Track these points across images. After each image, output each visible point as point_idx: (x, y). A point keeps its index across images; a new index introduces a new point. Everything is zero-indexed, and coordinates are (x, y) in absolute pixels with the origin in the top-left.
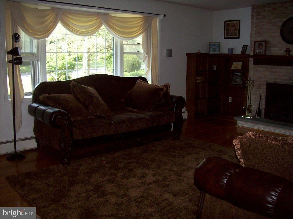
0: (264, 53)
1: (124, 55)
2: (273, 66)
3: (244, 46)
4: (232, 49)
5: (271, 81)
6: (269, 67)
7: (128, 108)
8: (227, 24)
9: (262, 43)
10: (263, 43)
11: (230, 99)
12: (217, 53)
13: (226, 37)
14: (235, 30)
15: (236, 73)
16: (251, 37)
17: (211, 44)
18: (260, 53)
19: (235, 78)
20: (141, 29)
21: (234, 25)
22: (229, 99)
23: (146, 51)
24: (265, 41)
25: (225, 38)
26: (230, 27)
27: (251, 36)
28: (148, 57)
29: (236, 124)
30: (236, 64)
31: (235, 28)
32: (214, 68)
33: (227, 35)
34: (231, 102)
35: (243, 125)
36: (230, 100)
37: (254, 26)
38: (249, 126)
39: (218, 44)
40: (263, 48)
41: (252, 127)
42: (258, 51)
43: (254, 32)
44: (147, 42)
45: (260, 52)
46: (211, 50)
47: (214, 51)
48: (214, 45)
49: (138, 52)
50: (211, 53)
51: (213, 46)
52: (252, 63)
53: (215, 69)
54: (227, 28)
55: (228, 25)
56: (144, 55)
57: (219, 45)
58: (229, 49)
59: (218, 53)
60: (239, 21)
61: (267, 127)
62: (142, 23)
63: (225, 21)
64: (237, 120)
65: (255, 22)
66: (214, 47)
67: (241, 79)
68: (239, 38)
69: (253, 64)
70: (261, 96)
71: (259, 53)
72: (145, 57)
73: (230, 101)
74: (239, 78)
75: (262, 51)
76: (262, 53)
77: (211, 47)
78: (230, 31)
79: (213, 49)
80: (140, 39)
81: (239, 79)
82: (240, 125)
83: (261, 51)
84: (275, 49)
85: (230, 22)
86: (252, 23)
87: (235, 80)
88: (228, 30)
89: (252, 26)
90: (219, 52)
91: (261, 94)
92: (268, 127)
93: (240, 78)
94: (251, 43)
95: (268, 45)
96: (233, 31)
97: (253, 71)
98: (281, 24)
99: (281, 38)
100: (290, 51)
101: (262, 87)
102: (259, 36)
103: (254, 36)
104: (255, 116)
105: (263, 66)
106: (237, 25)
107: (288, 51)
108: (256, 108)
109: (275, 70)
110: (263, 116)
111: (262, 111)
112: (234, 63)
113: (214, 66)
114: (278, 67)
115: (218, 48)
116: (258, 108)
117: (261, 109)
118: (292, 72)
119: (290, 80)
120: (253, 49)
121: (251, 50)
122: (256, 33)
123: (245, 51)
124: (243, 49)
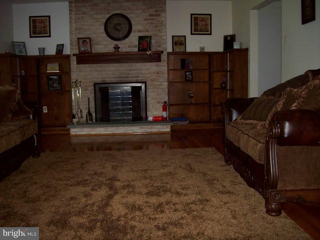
0: (90, 51)
2: (99, 65)
3: (58, 45)
4: (44, 49)
5: (98, 80)
6: (95, 65)
9: (86, 40)
10: (88, 40)
11: (45, 108)
12: (24, 54)
13: (32, 35)
15: (52, 77)
17: (15, 43)
18: (86, 51)
19: (51, 83)
22: (44, 110)
25: (31, 37)
26: (37, 24)
27: (71, 33)
29: (69, 132)
30: (51, 66)
33: (34, 33)
34: (46, 112)
35: (78, 133)
37: (73, 21)
38: (86, 133)
39: (23, 44)
40: (88, 45)
41: (90, 133)
43: (74, 29)
45: (85, 50)
46: (17, 51)
47: (21, 52)
51: (18, 47)
52: (75, 63)
53: (24, 74)
54: (33, 25)
55: (34, 21)
57: (25, 45)
58: (39, 49)
60: (49, 17)
61: (107, 129)
63: (30, 17)
64: (70, 129)
65: (74, 17)
67: (59, 83)
68: (50, 36)
69: (77, 64)
70: (89, 98)
71: (84, 51)
74: (56, 83)
76: (88, 50)
78: (37, 28)
79: (19, 50)
82: (74, 133)
84: (99, 46)
85: (37, 18)
86: (70, 18)
88: (35, 27)
89: (71, 22)
90: (26, 53)
91: (88, 96)
94: (71, 41)
95: (92, 43)
96: (41, 28)
97: (76, 72)
98: (104, 20)
99: (105, 35)
100: (119, 47)
101: (90, 89)
102: (80, 33)
103: (74, 32)
104: (86, 121)
105: (88, 65)
106: (47, 21)
107: (117, 48)
108: (85, 113)
109: (102, 69)
110: (94, 120)
111: (93, 115)
112: (49, 65)
113: (23, 70)
114: (104, 65)
115: (24, 49)
116: (87, 112)
117: (91, 112)
118: (121, 69)
119: (119, 77)
120: (74, 47)
121: (71, 49)
122: (76, 29)
123: (60, 51)
124: (58, 48)
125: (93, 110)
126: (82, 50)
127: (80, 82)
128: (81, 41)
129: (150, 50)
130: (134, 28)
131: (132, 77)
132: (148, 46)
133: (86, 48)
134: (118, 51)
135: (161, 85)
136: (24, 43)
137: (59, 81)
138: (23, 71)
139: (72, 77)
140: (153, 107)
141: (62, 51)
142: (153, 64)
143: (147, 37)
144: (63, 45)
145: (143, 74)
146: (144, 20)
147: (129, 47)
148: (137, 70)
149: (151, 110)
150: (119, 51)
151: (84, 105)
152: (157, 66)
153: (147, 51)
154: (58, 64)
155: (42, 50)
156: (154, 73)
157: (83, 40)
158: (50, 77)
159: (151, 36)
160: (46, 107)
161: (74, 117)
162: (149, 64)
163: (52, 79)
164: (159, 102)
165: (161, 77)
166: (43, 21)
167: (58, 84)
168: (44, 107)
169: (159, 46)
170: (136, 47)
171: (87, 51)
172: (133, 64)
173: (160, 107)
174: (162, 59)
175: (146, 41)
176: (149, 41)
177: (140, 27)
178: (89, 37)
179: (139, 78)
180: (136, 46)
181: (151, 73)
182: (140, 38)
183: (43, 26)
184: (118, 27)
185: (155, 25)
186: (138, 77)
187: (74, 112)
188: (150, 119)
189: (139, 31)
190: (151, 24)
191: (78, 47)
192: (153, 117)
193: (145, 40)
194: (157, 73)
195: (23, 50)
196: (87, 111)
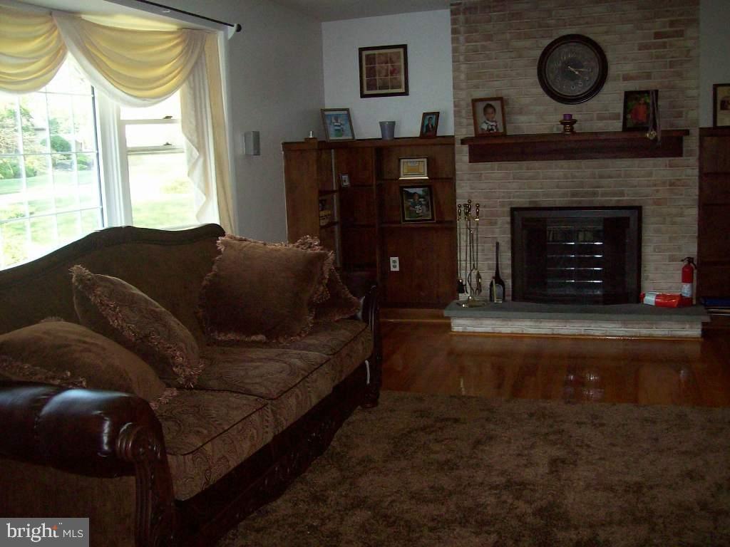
1: (131, 159)
2: (525, 164)
3: (425, 114)
4: (393, 124)
5: (522, 201)
6: (514, 165)
7: (222, 337)
8: (367, 56)
9: (492, 103)
10: (497, 104)
11: (394, 262)
13: (366, 92)
14: (394, 72)
15: (412, 191)
16: (454, 88)
17: (326, 113)
18: (492, 129)
19: (409, 204)
20: (179, 73)
21: (389, 60)
22: (392, 264)
23: (196, 140)
24: (501, 99)
25: (363, 96)
26: (377, 65)
27: (456, 87)
28: (201, 160)
29: (449, 326)
30: (409, 164)
31: (393, 66)
32: (345, 181)
33: (370, 88)
34: (397, 269)
35: (470, 329)
36: (395, 264)
37: (462, 58)
38: (489, 329)
39: (346, 112)
40: (498, 117)
41: (497, 330)
42: (485, 127)
43: (463, 77)
44: (196, 111)
45: (490, 127)
46: (332, 130)
47: (340, 132)
48: (336, 118)
49: (168, 144)
50: (333, 138)
51: (334, 121)
52: (466, 158)
53: (347, 183)
54: (367, 68)
55: (370, 60)
56: (191, 155)
57: (349, 115)
58: (382, 124)
59: (351, 138)
60: (405, 47)
61: (541, 322)
62: (179, 49)
63: (361, 50)
64: (449, 318)
65: (462, 48)
66: (337, 122)
67: (427, 206)
68: (406, 93)
69: (470, 162)
70: (498, 244)
71: (489, 130)
72: (193, 161)
73: (395, 267)
74: (420, 203)
75: (496, 126)
76: (497, 130)
77: (328, 122)
78: (377, 74)
79: (337, 128)
80: (174, 104)
81: (421, 205)
82: (460, 329)
83: (494, 124)
85: (376, 52)
86: (455, 50)
87: (411, 208)
88: (371, 73)
89: (455, 60)
90: (353, 135)
91: (496, 238)
92: (542, 324)
93: (423, 203)
94: (455, 106)
95: (507, 109)
96: (387, 75)
97: (469, 180)
98: (538, 53)
99: (541, 90)
100: (575, 121)
101: (500, 221)
102: (477, 87)
103: (463, 85)
104: (488, 298)
105: (496, 164)
106: (399, 57)
107: (569, 122)
108: (487, 278)
109: (530, 173)
110: (508, 296)
111: (506, 284)
112: (404, 162)
113: (344, 174)
114: (536, 164)
115: (348, 125)
116: (493, 278)
117: (502, 278)
118: (577, 174)
119: (574, 195)
120: (464, 121)
121: (458, 124)
122: (468, 78)
123: (431, 129)
124: (426, 123)
125: (506, 271)
126: (482, 129)
127: (478, 206)
128: (481, 106)
129: (655, 127)
130: (613, 70)
131: (604, 195)
132: (648, 116)
133: (492, 124)
134: (572, 130)
135: (681, 215)
136: (347, 110)
137: (428, 198)
138: (345, 177)
139: (459, 191)
140: (656, 269)
141: (435, 128)
142: (660, 161)
143: (647, 92)
144: (437, 114)
145: (636, 186)
146: (640, 49)
147: (601, 118)
148: (619, 176)
149: (651, 276)
150: (574, 130)
151: (487, 259)
152: (670, 167)
153: (646, 130)
154: (425, 160)
155: (389, 127)
156: (664, 183)
157: (484, 104)
158: (406, 189)
159: (657, 91)
160: (396, 259)
161: (461, 289)
162: (651, 161)
163: (411, 195)
164: (672, 259)
165: (681, 195)
166: (391, 59)
167: (424, 207)
168: (392, 259)
169: (680, 115)
170: (619, 119)
171: (495, 130)
172: (609, 162)
173: (676, 270)
174: (684, 149)
175: (646, 103)
176: (653, 103)
177: (628, 68)
178: (500, 96)
179: (624, 196)
180: (616, 117)
181: (655, 185)
182: (629, 96)
183: (390, 68)
184: (572, 69)
185: (668, 60)
186: (622, 194)
187: (463, 276)
188: (650, 299)
189: (626, 78)
190: (657, 57)
191: (472, 121)
192: (658, 296)
193: (642, 101)
194: (672, 184)
195: (346, 127)
196: (493, 273)
